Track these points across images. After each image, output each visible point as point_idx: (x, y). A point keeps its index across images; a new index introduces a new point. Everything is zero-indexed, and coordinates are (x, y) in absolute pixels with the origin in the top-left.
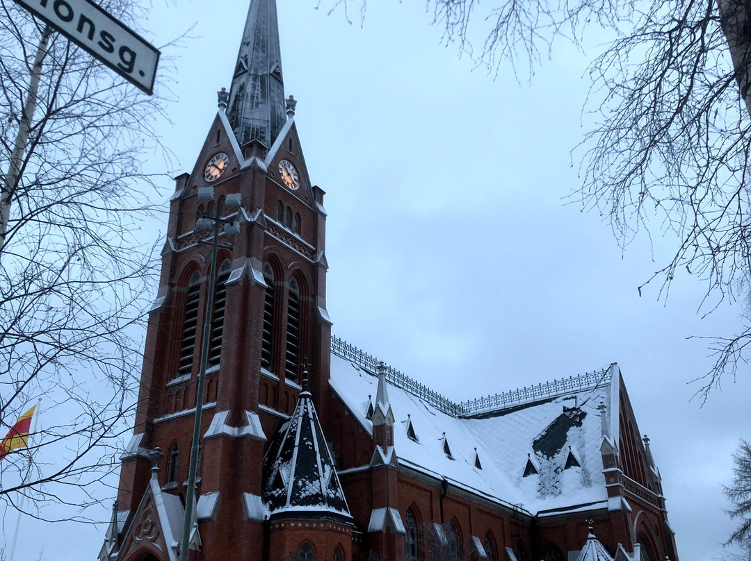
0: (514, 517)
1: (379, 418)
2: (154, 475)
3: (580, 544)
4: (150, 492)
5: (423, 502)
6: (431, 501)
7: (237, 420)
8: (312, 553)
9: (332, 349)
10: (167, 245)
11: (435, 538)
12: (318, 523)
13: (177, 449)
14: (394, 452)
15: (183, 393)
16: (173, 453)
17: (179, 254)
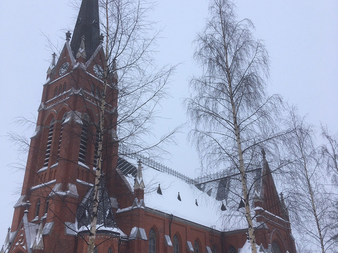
0: (211, 232)
1: (137, 186)
2: (25, 214)
3: (242, 244)
4: (23, 222)
5: (160, 226)
6: (164, 224)
7: (64, 188)
8: (97, 250)
9: (119, 151)
10: (40, 107)
11: (165, 242)
12: (101, 236)
13: (40, 202)
14: (143, 202)
15: (44, 176)
16: (38, 204)
17: (46, 110)
